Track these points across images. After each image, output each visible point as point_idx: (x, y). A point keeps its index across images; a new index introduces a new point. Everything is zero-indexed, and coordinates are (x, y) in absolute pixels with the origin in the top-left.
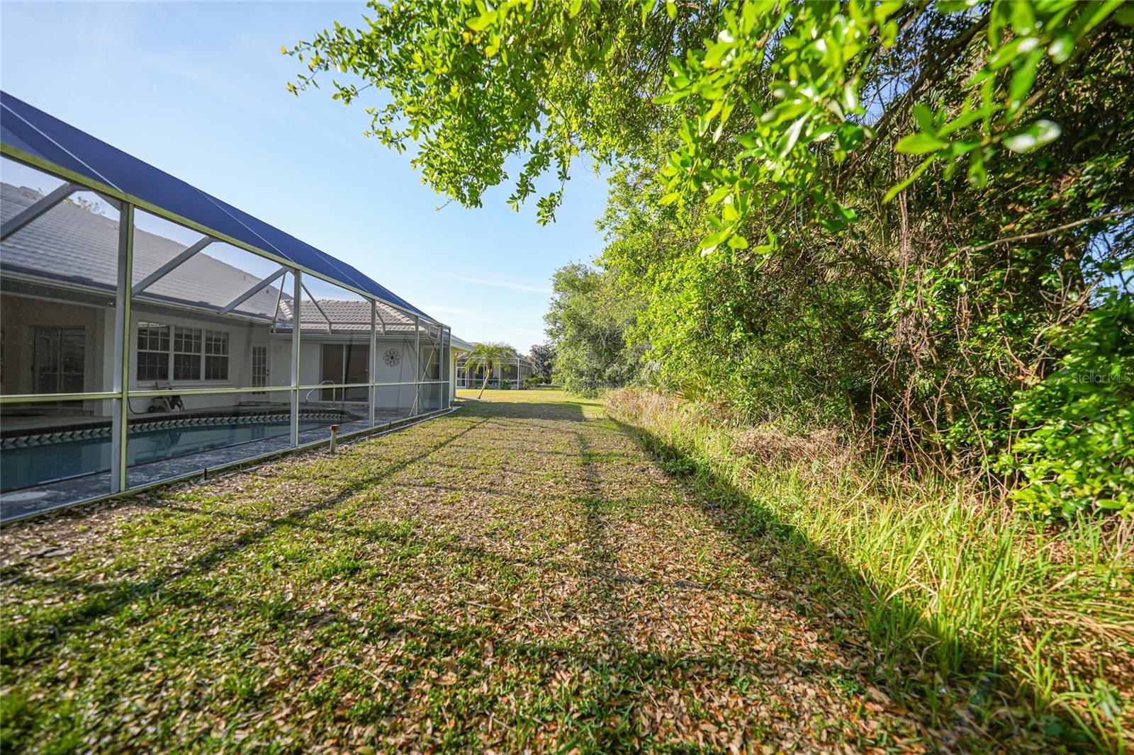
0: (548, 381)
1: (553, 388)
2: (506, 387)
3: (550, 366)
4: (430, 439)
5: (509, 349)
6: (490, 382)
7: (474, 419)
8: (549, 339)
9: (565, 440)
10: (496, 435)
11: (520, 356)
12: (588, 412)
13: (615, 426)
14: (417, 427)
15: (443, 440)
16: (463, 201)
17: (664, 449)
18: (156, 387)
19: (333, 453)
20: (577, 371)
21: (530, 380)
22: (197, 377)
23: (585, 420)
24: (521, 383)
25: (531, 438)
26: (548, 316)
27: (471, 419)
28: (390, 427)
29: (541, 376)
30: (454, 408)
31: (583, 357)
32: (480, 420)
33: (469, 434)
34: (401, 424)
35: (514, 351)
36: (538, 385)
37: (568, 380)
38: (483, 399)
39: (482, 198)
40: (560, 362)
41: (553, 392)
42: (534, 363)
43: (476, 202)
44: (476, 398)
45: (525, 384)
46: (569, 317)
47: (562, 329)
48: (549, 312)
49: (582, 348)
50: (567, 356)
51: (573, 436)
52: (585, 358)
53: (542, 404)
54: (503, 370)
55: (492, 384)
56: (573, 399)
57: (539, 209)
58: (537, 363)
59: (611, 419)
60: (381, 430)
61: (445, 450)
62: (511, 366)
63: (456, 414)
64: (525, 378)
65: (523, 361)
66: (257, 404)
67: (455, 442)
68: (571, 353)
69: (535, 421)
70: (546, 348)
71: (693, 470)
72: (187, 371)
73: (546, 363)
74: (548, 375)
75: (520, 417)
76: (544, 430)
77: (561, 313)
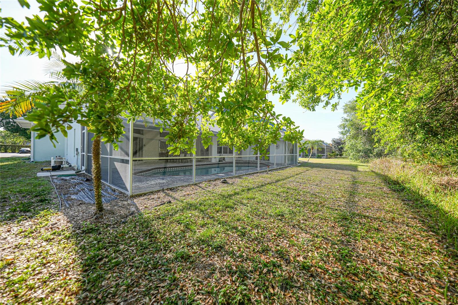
0: (341, 155)
1: (344, 158)
2: (319, 157)
3: (342, 148)
4: (294, 172)
5: (320, 141)
6: (312, 155)
7: (308, 168)
8: (341, 136)
9: (346, 177)
10: (317, 173)
11: (326, 144)
12: (360, 168)
13: (374, 174)
14: (288, 169)
15: (298, 173)
16: (310, 110)
17: (392, 181)
18: (220, 155)
19: (268, 173)
20: (357, 150)
21: (331, 154)
22: (227, 153)
23: (358, 171)
24: (327, 156)
25: (331, 175)
26: (340, 126)
27: (306, 168)
28: (280, 168)
29: (337, 153)
30: (299, 164)
31: (360, 144)
32: (310, 168)
33: (307, 172)
34: (283, 168)
35: (323, 142)
36: (336, 156)
37: (351, 154)
38: (309, 161)
39: (315, 109)
40: (347, 146)
41: (344, 160)
42: (333, 147)
43: (314, 110)
44: (307, 161)
45: (329, 156)
46: (352, 125)
47: (348, 131)
48: (341, 124)
49: (359, 139)
50: (351, 143)
51: (350, 176)
52: (362, 144)
53: (337, 164)
54: (318, 150)
55: (313, 156)
56: (354, 163)
57: (332, 107)
58: (335, 147)
59: (372, 171)
60: (277, 169)
61: (300, 175)
62: (322, 148)
63: (300, 166)
64: (329, 153)
65: (328, 146)
66: (239, 161)
67: (303, 174)
68: (353, 141)
69: (333, 170)
70: (340, 140)
71: (404, 189)
72: (225, 152)
73: (339, 147)
74: (341, 152)
75: (326, 168)
76: (336, 173)
77: (347, 123)
